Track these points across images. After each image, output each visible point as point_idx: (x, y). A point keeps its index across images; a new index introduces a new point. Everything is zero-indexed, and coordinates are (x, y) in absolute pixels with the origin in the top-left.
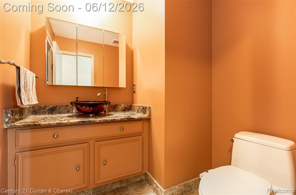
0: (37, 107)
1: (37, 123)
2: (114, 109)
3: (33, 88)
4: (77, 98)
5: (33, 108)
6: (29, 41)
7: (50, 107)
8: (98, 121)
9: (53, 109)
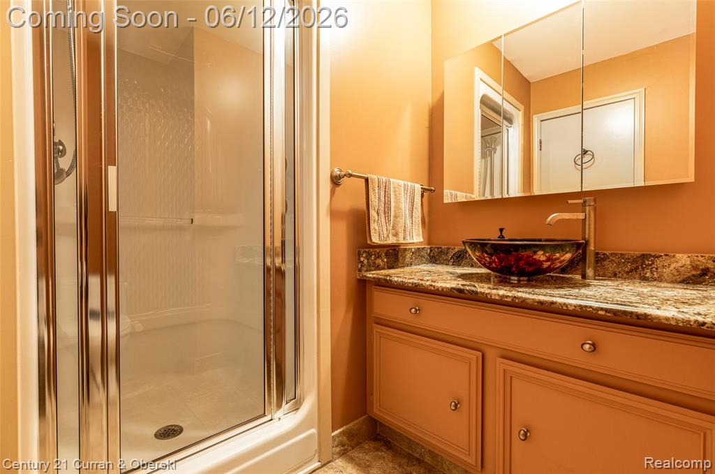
0: (436, 250)
1: (388, 278)
2: (636, 268)
3: (414, 212)
4: (501, 230)
5: (431, 251)
6: (426, 123)
7: (456, 250)
8: (497, 298)
9: (460, 255)
